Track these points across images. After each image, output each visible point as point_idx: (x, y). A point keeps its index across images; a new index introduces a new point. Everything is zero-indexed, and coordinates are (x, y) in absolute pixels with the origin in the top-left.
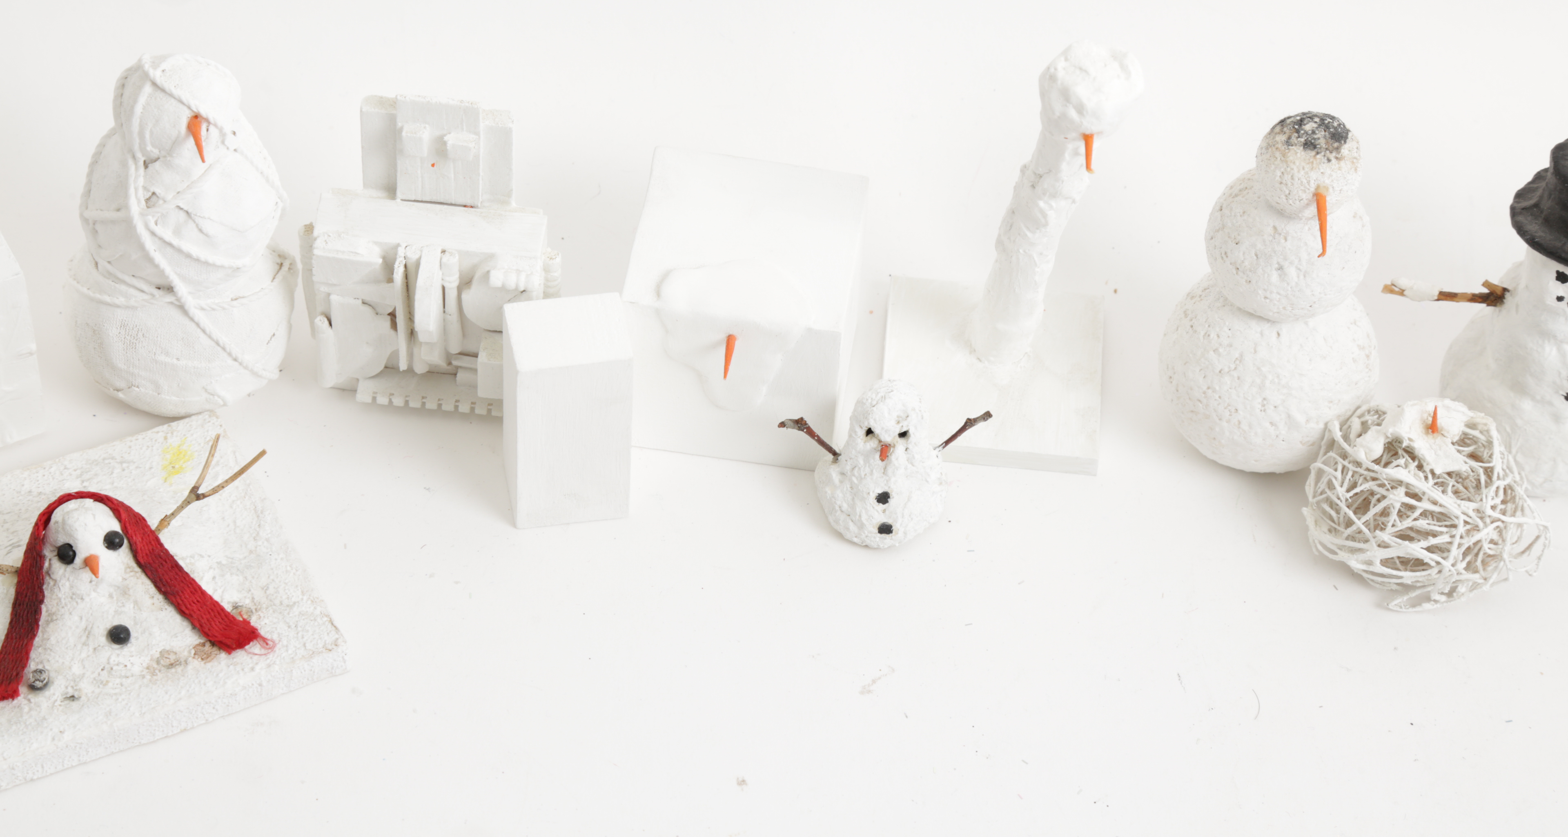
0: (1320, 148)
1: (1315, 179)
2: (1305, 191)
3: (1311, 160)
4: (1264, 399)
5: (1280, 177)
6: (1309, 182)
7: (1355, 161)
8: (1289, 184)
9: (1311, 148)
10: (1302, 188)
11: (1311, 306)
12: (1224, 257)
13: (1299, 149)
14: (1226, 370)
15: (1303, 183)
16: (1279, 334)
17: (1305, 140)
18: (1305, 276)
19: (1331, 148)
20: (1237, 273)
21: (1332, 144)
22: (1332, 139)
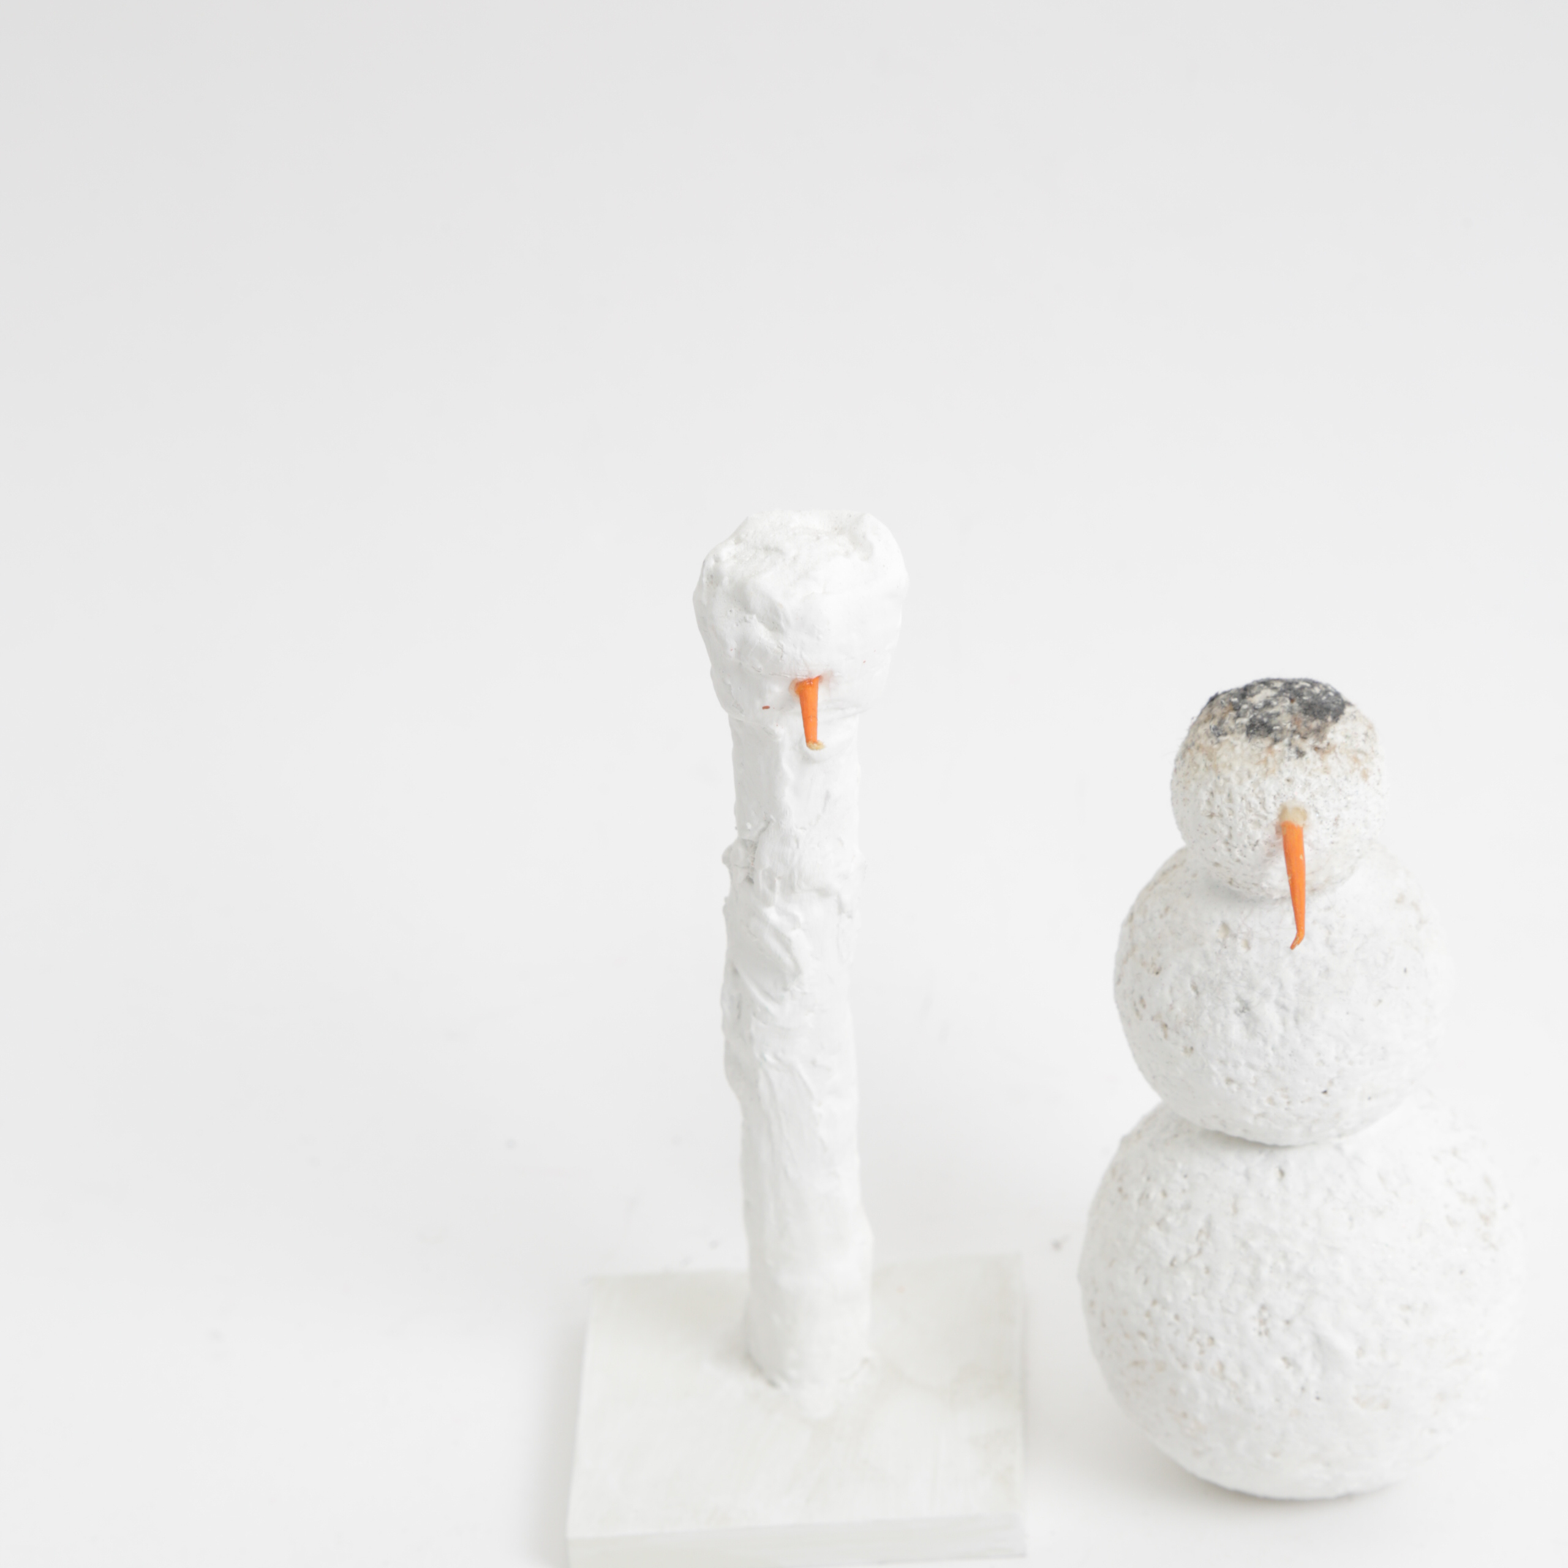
0: (1281, 731)
1: (1274, 793)
2: (1258, 824)
3: (1263, 756)
4: (1263, 1307)
5: (1209, 802)
6: (1263, 803)
7: (1360, 757)
8: (1226, 812)
9: (1262, 732)
10: (1252, 816)
11: (1325, 1092)
12: (1139, 1007)
13: (1239, 739)
14: (1183, 1256)
15: (1253, 806)
16: (1282, 1173)
17: (1251, 720)
18: (1297, 1021)
19: (1303, 730)
20: (1166, 1036)
21: (1305, 723)
22: (1306, 714)
